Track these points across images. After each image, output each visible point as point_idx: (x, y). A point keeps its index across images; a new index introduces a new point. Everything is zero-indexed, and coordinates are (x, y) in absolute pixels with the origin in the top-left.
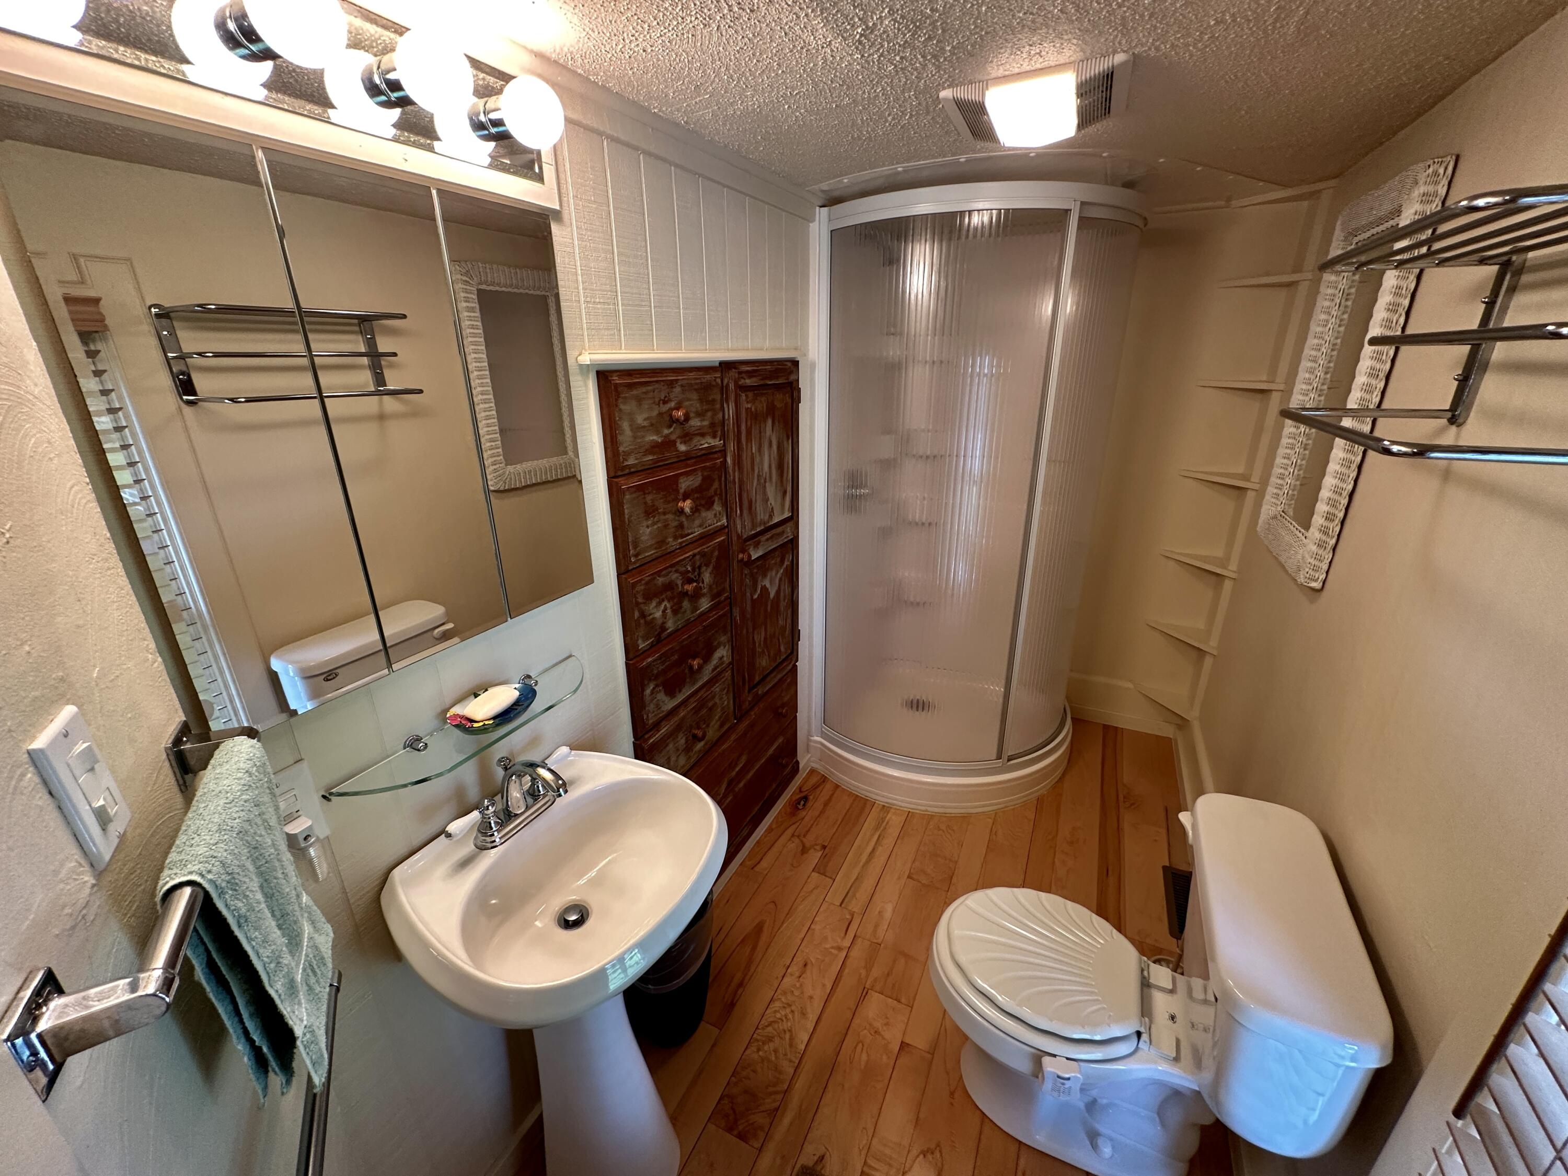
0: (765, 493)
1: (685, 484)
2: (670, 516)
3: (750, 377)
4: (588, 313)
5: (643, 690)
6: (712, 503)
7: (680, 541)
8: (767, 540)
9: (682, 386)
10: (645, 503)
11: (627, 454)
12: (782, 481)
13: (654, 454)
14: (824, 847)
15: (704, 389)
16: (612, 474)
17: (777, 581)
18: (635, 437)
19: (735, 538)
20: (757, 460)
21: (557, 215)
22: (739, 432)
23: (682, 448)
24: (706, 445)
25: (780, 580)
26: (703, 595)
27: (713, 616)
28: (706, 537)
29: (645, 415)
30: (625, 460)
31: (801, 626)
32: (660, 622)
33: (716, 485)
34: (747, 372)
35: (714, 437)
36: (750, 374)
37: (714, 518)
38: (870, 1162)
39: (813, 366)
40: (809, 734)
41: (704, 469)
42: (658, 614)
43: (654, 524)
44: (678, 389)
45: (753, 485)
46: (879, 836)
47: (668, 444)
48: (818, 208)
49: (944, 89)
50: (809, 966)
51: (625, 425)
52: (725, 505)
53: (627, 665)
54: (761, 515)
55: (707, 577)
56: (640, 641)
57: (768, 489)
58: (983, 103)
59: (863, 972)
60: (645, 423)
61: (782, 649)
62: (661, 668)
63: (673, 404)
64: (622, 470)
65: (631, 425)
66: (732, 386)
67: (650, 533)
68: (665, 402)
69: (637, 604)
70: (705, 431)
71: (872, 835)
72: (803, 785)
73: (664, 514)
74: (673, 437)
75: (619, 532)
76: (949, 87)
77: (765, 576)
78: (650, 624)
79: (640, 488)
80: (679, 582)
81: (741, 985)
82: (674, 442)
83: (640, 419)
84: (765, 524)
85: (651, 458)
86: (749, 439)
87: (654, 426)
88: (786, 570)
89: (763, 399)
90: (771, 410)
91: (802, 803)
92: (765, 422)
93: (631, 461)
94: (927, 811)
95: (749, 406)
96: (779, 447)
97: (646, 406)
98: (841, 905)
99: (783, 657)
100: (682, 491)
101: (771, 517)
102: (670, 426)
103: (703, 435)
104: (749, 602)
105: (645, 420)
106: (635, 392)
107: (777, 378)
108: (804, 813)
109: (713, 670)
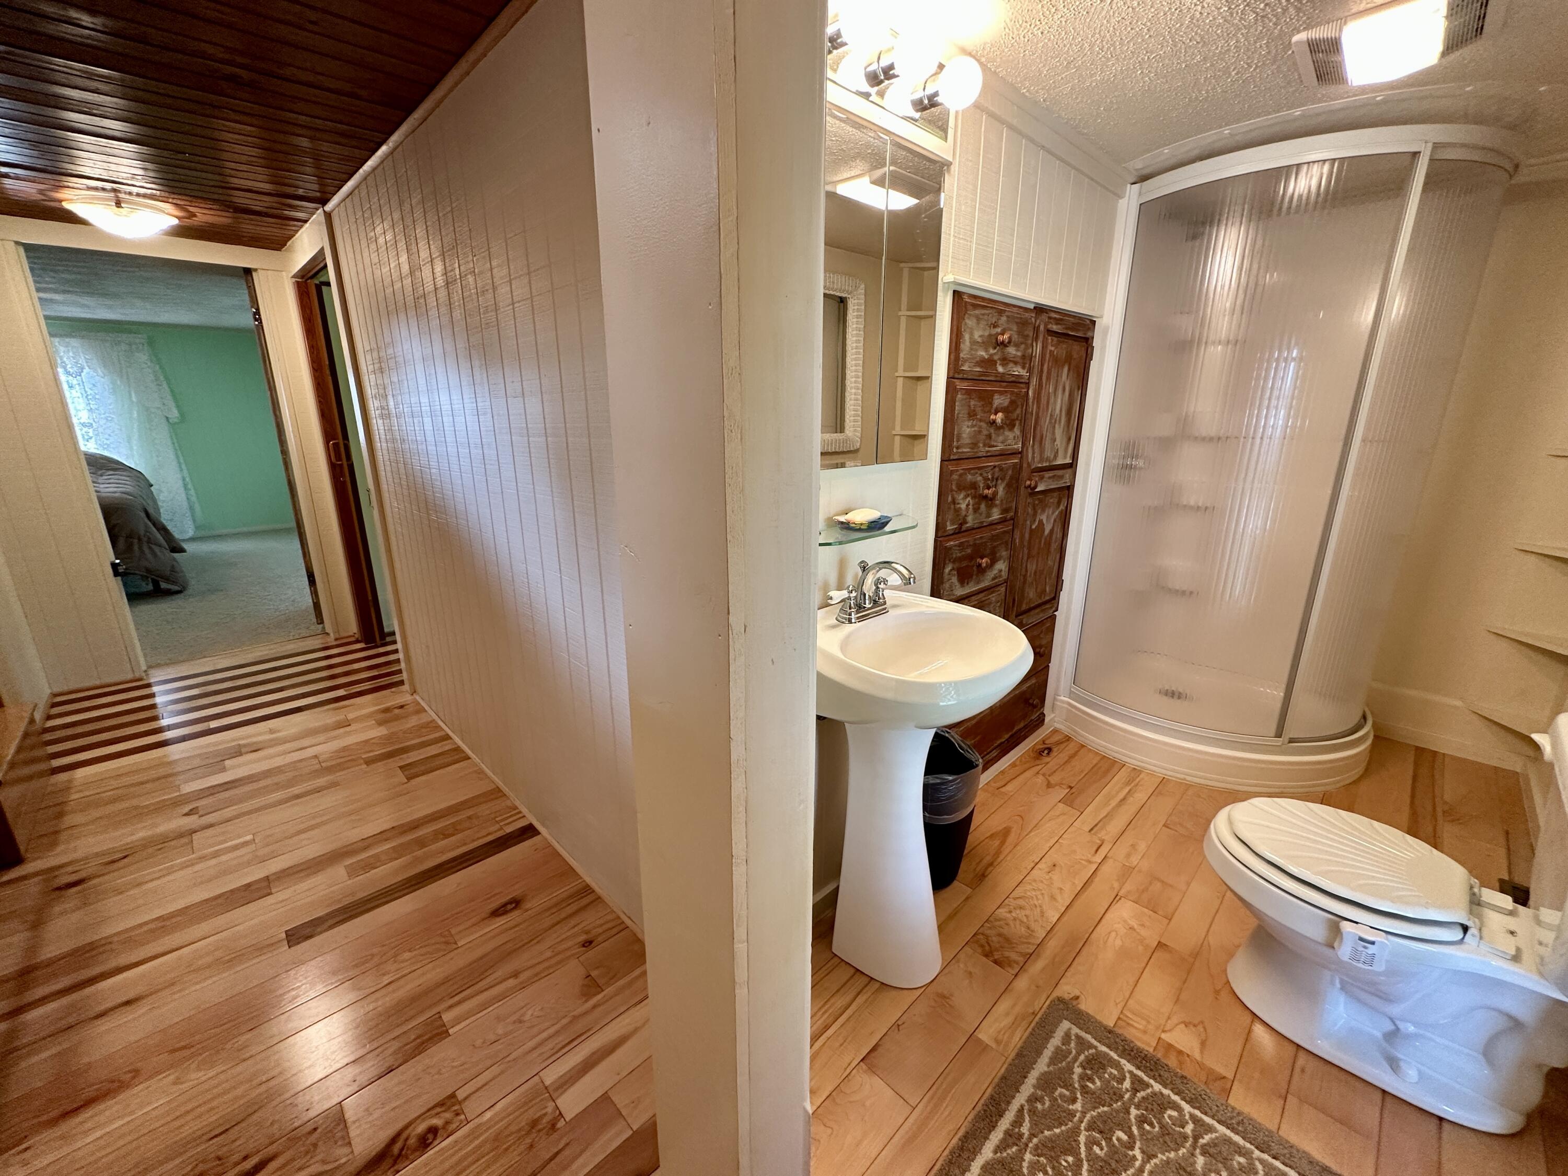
0: (1054, 433)
1: (998, 401)
2: (983, 425)
3: (1057, 324)
4: (954, 245)
5: (944, 568)
6: (1014, 426)
7: (987, 449)
8: (1050, 478)
9: (1008, 317)
10: (969, 406)
11: (965, 361)
12: (1068, 427)
13: (982, 367)
14: (1071, 788)
15: (1023, 324)
16: (951, 375)
17: (1052, 521)
18: (971, 349)
19: (1025, 465)
20: (1052, 400)
21: (949, 164)
22: (1042, 371)
23: (1000, 369)
24: (1016, 373)
25: (1055, 521)
26: (996, 506)
27: (1000, 529)
28: (1003, 455)
29: (981, 333)
30: (962, 365)
31: (1066, 576)
32: (964, 513)
33: (1018, 411)
34: (1055, 318)
35: (1023, 368)
36: (1058, 321)
37: (1011, 439)
38: (1125, 1012)
39: (1106, 330)
40: (1056, 694)
41: (1012, 393)
42: (963, 506)
43: (973, 426)
44: (1004, 319)
45: (1045, 422)
46: (1130, 790)
47: (990, 362)
48: (1129, 185)
49: (1299, 32)
50: (1057, 868)
51: (967, 337)
52: (1023, 431)
53: (935, 541)
54: (1048, 453)
55: (1001, 490)
56: (948, 523)
57: (1056, 431)
58: (1340, 38)
59: (1116, 885)
60: (979, 340)
61: (1048, 589)
62: (959, 555)
63: (999, 330)
64: (959, 373)
65: (970, 338)
66: (1042, 328)
67: (969, 433)
68: (995, 327)
69: (952, 490)
70: (1018, 359)
71: (1122, 788)
72: (1049, 738)
73: (981, 420)
74: (996, 358)
75: (949, 424)
76: (1305, 29)
77: (1043, 511)
78: (957, 511)
79: (968, 392)
80: (982, 485)
81: (991, 864)
82: (995, 362)
83: (977, 335)
84: (1050, 462)
85: (978, 369)
86: (1048, 378)
87: (985, 344)
88: (1061, 512)
89: (1064, 346)
90: (1069, 359)
91: (1046, 752)
92: (1063, 366)
93: (965, 368)
94: (1185, 779)
95: (1053, 349)
96: (1070, 395)
97: (983, 323)
98: (1090, 831)
99: (1047, 598)
100: (995, 406)
101: (1055, 457)
102: (995, 348)
103: (1016, 363)
104: (1028, 530)
105: (980, 336)
106: (977, 312)
107: (1078, 330)
108: (1048, 759)
109: (994, 579)
